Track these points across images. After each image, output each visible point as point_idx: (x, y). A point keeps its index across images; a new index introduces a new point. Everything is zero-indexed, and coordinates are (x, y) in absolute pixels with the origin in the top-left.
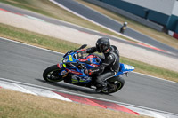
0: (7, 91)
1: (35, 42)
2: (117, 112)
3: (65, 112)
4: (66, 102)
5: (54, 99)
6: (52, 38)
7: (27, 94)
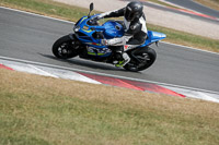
0: (22, 74)
1: (53, 13)
2: (158, 94)
3: (93, 97)
4: (94, 85)
5: (78, 82)
6: (74, 7)
7: (47, 77)
